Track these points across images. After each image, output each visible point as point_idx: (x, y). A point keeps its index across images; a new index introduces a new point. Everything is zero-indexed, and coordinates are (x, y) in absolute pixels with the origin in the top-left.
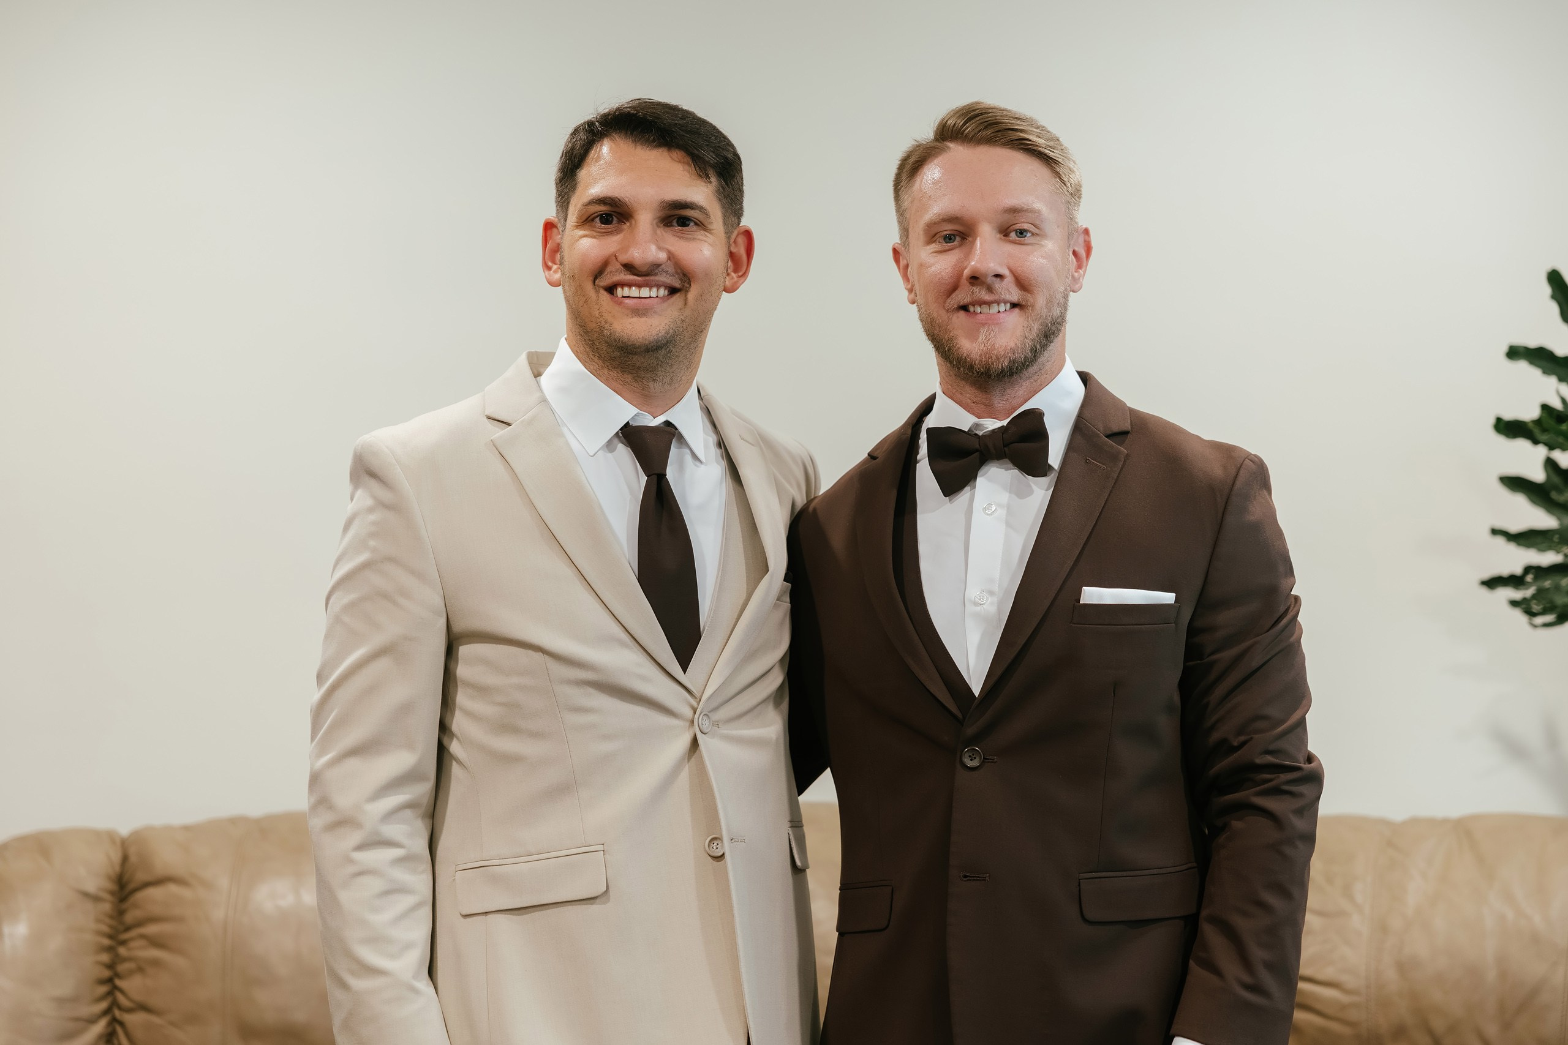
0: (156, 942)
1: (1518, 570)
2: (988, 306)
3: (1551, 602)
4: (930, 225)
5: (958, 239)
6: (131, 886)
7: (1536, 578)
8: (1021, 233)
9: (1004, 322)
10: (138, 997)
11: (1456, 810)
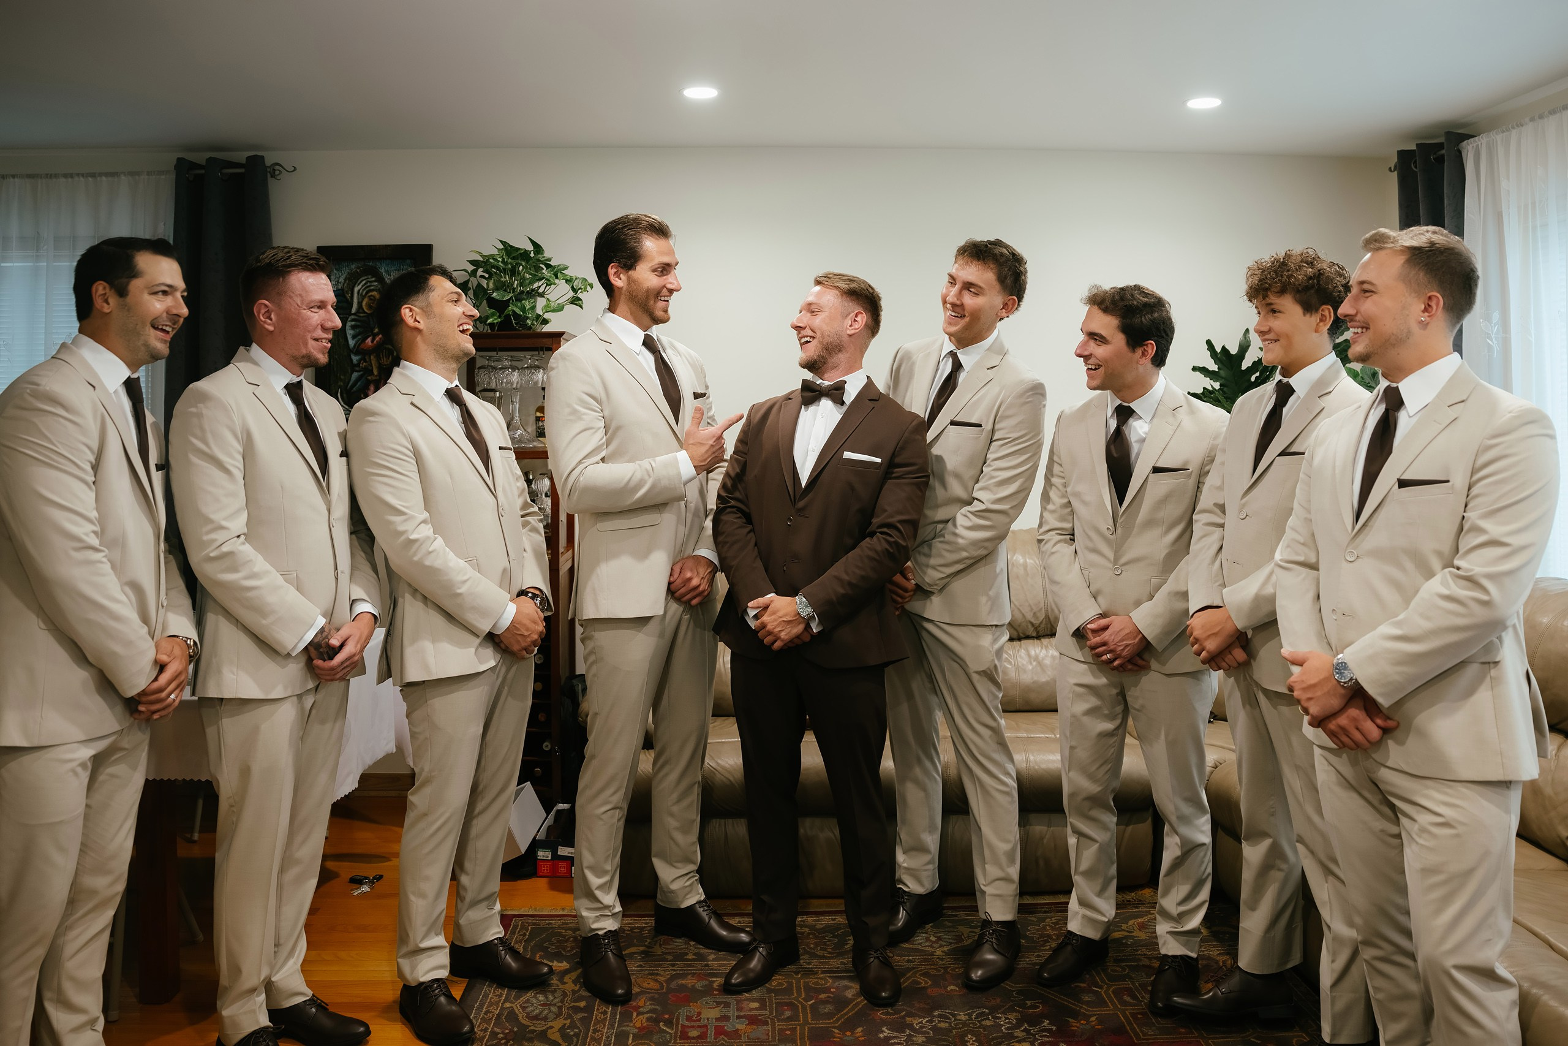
8: (814, 312)
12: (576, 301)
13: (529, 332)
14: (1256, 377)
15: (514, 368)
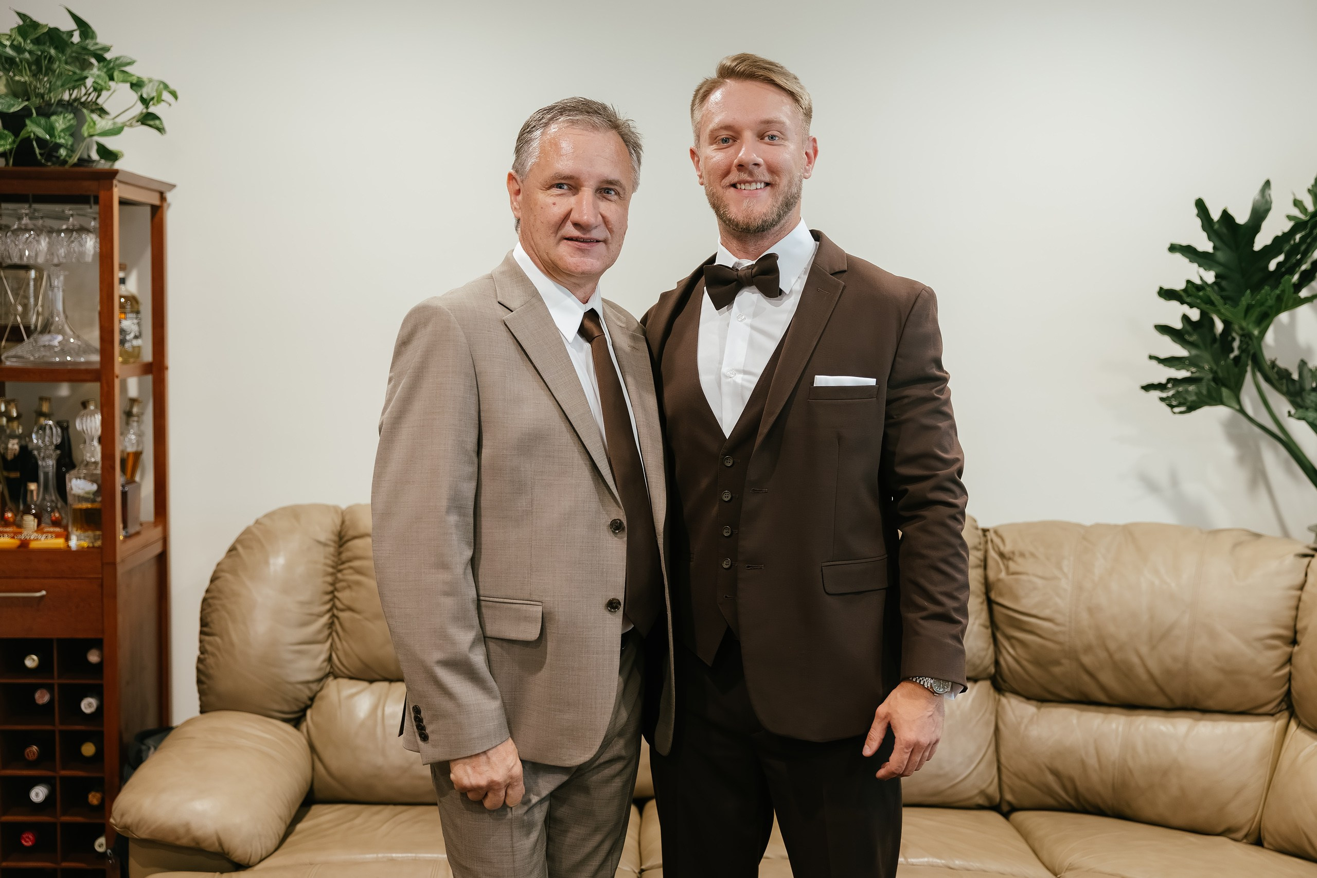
0: (358, 571)
1: (1164, 381)
2: (749, 184)
3: (1185, 399)
4: (712, 131)
5: (731, 141)
6: (345, 539)
7: (1174, 386)
8: (772, 137)
9: (760, 196)
10: (346, 602)
11: (1121, 521)
12: (148, 119)
13: (61, 168)
14: (1279, 265)
15: (39, 231)
